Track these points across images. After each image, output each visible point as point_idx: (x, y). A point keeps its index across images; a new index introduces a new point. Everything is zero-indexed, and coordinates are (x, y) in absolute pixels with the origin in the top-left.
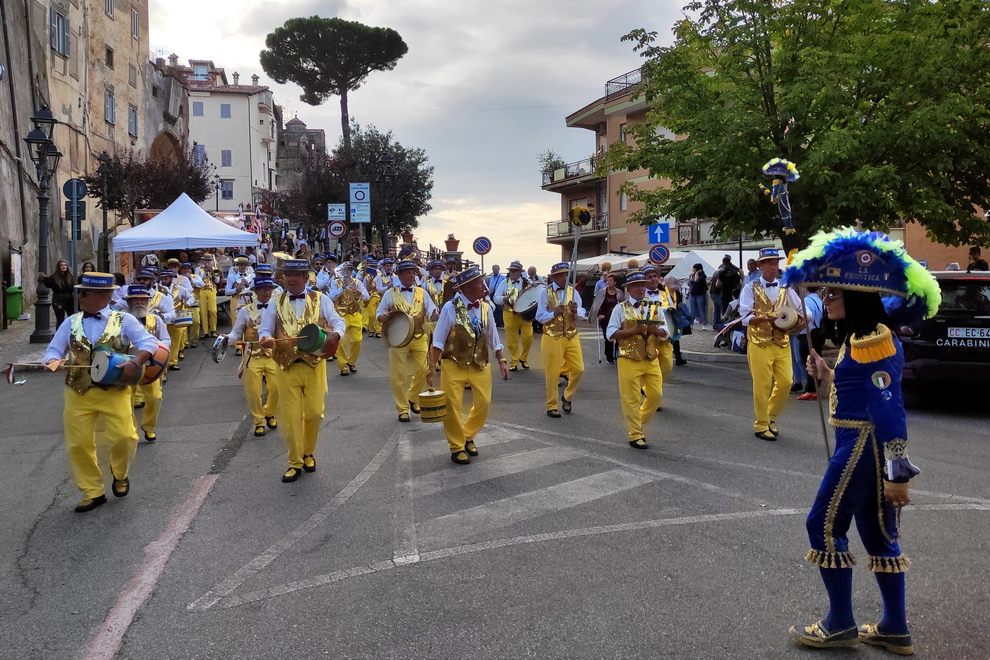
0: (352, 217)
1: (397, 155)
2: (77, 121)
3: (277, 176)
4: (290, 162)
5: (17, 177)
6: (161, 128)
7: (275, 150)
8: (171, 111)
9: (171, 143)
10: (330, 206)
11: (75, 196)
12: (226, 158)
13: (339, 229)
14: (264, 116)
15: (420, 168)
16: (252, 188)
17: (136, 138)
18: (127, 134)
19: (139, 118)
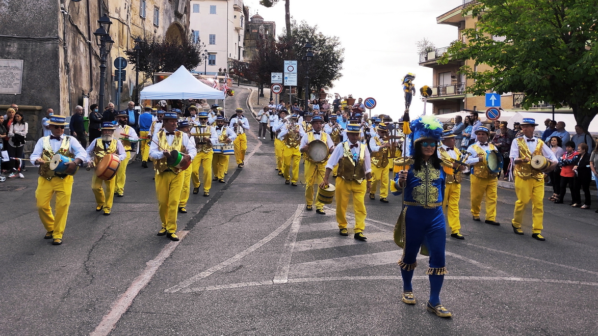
0: (285, 82)
1: (320, 41)
2: (124, 17)
3: (243, 51)
4: (253, 42)
5: (88, 52)
6: (173, 20)
7: (243, 34)
8: (179, 10)
9: (178, 30)
10: (273, 74)
11: (120, 67)
12: (212, 40)
13: (277, 89)
14: (237, 13)
15: (335, 49)
16: (228, 59)
17: (158, 27)
18: (153, 24)
19: (160, 14)
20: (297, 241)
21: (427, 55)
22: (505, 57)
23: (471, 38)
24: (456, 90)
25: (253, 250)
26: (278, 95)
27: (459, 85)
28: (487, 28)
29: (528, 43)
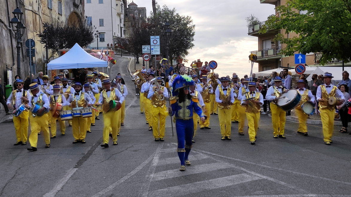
0: (152, 52)
1: (177, 20)
2: (36, 9)
3: (124, 30)
4: (130, 23)
5: (9, 36)
6: (72, 10)
7: (123, 18)
8: (76, 2)
9: (76, 17)
10: (143, 47)
11: (30, 46)
12: (101, 23)
13: (147, 57)
14: (118, 2)
15: (188, 26)
16: (113, 36)
17: (61, 15)
18: (58, 13)
19: (63, 6)
20: (155, 172)
21: (254, 27)
22: (307, 26)
23: (282, 13)
24: (275, 53)
25: (122, 181)
26: (148, 62)
27: (277, 49)
28: (294, 5)
29: (323, 15)
